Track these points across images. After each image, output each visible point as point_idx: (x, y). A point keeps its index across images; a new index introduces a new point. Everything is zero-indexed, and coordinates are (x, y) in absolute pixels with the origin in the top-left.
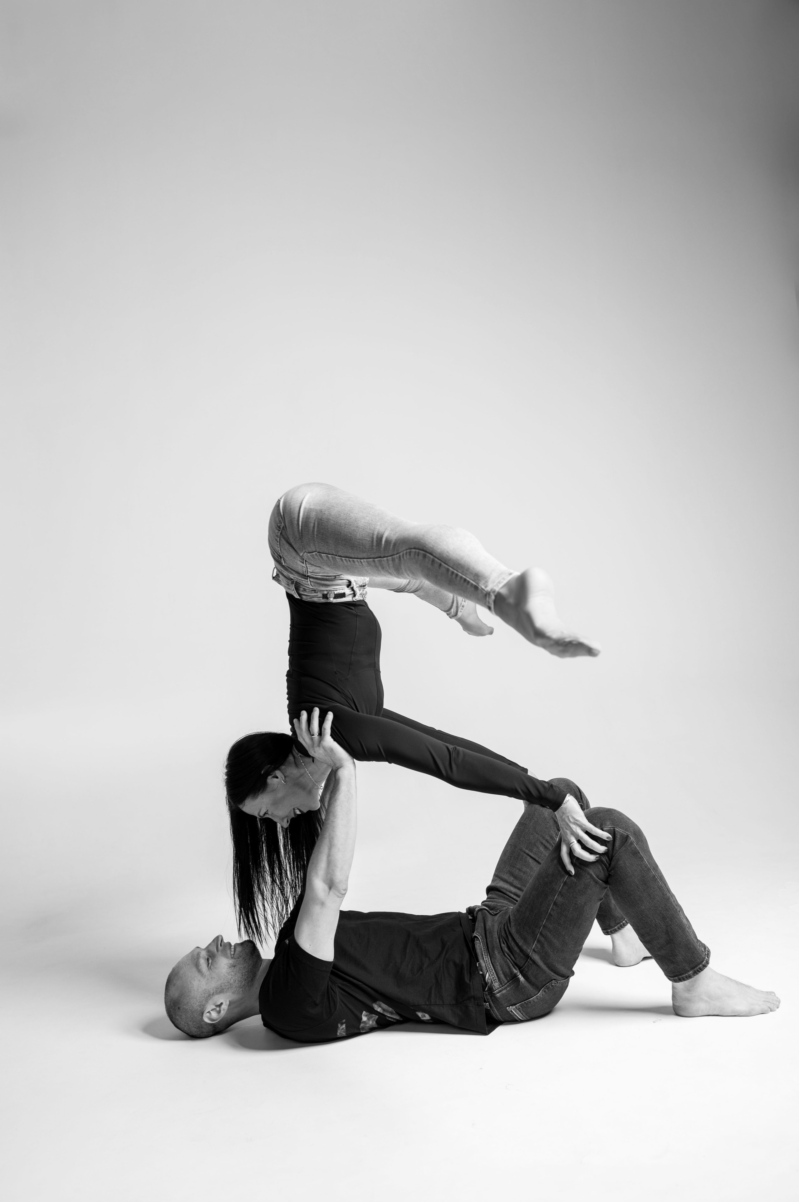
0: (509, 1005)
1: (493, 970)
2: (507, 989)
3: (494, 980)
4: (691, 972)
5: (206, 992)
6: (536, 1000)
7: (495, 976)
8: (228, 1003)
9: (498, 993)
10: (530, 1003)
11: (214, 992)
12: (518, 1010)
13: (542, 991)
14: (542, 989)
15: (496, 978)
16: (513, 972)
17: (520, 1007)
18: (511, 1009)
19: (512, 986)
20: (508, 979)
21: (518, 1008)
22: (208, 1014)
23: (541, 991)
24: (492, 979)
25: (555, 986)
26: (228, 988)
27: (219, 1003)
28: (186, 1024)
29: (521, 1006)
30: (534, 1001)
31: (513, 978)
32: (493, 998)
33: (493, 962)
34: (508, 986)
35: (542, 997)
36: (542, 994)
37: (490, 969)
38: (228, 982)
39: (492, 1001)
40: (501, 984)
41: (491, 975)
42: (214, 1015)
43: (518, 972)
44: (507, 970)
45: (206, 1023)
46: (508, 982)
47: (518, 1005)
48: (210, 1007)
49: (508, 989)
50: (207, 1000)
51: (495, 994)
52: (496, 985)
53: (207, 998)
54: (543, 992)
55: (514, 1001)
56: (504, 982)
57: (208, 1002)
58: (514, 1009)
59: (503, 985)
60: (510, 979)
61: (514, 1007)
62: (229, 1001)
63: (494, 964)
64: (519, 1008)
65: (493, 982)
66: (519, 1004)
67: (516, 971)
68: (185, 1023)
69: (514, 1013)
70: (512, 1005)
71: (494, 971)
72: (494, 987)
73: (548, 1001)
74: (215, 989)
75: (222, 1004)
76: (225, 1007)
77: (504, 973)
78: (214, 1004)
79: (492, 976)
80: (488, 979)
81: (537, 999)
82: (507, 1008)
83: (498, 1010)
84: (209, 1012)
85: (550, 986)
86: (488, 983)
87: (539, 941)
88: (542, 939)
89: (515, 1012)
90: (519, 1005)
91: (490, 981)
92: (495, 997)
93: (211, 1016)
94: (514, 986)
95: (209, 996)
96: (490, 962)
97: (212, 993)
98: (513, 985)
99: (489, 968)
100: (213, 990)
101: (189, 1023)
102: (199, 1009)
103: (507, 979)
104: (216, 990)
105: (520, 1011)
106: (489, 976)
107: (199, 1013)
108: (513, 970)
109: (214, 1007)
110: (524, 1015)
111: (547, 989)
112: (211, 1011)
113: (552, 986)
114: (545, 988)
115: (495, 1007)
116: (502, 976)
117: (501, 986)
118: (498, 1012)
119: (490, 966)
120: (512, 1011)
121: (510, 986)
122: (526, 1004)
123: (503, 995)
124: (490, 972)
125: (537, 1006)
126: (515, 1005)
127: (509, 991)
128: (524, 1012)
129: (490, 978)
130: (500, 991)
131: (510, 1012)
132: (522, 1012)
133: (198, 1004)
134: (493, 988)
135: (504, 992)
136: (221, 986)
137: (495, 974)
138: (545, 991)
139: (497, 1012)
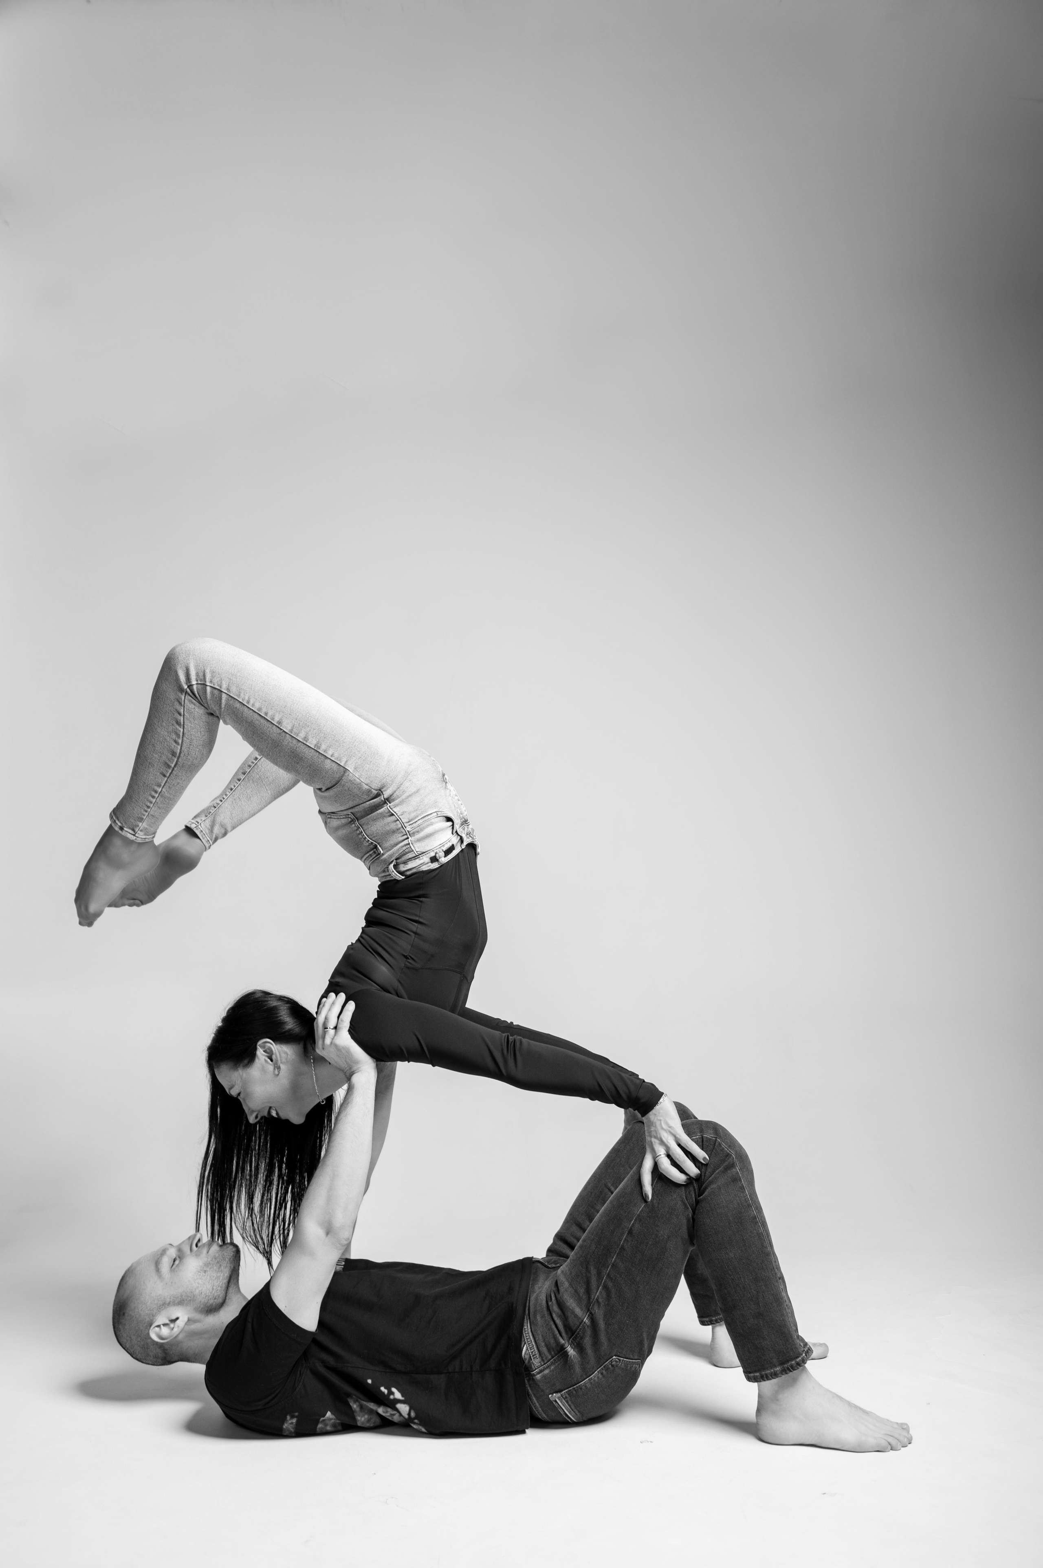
0: (552, 1391)
1: (533, 1341)
2: (550, 1368)
3: (533, 1356)
5: (160, 1298)
6: (589, 1385)
7: (534, 1350)
8: (186, 1319)
9: (539, 1373)
10: (581, 1389)
11: (170, 1301)
12: (564, 1399)
13: (598, 1372)
14: (598, 1370)
15: (536, 1353)
16: (560, 1342)
18: (554, 1397)
19: (557, 1364)
20: (553, 1353)
21: (564, 1396)
22: (157, 1329)
23: (596, 1372)
24: (531, 1353)
25: (617, 1366)
26: (190, 1300)
27: (174, 1317)
28: (128, 1338)
29: (569, 1393)
30: (586, 1386)
31: (559, 1352)
32: (531, 1382)
33: (533, 1330)
34: (552, 1364)
35: (597, 1380)
36: (598, 1377)
37: (529, 1340)
38: (192, 1292)
40: (543, 1360)
41: (530, 1348)
42: (165, 1331)
43: (565, 1343)
44: (552, 1341)
45: (154, 1341)
46: (553, 1357)
47: (564, 1391)
48: (161, 1319)
49: (552, 1367)
50: (160, 1309)
51: (534, 1375)
52: (536, 1362)
53: (160, 1306)
54: (600, 1374)
55: (558, 1387)
56: (546, 1358)
57: (160, 1312)
58: (559, 1398)
59: (546, 1362)
60: (555, 1353)
61: (559, 1395)
62: (188, 1318)
63: (534, 1333)
64: (566, 1397)
65: (532, 1358)
66: (566, 1390)
67: (563, 1342)
68: (127, 1336)
69: (559, 1404)
70: (556, 1392)
71: (533, 1343)
72: (533, 1365)
73: (605, 1390)
74: (172, 1298)
75: (177, 1318)
76: (180, 1323)
77: (546, 1345)
78: (168, 1318)
79: (531, 1350)
80: (525, 1354)
81: (591, 1383)
82: (550, 1396)
83: (537, 1399)
84: (159, 1326)
85: (610, 1366)
86: (526, 1359)
87: (606, 1287)
88: (610, 1284)
89: (561, 1402)
90: (567, 1392)
91: (527, 1357)
92: (533, 1380)
93: (159, 1333)
94: (561, 1363)
95: (165, 1305)
96: (529, 1330)
97: (168, 1302)
98: (559, 1363)
99: (527, 1339)
100: (170, 1298)
101: (133, 1337)
102: (147, 1319)
103: (550, 1353)
104: (173, 1300)
105: (567, 1402)
106: (527, 1349)
107: (146, 1324)
108: (559, 1340)
109: (167, 1322)
110: (573, 1407)
111: (606, 1371)
112: (162, 1326)
113: (613, 1366)
114: (602, 1369)
116: (544, 1349)
117: (543, 1364)
118: (538, 1402)
119: (529, 1336)
120: (556, 1401)
121: (554, 1364)
122: (575, 1391)
123: (544, 1376)
124: (529, 1344)
125: (591, 1395)
126: (560, 1391)
127: (553, 1371)
128: (572, 1403)
129: (527, 1352)
130: (541, 1371)
131: (554, 1403)
132: (570, 1403)
133: (147, 1312)
134: (531, 1368)
135: (547, 1372)
136: (182, 1296)
137: (535, 1347)
138: (602, 1374)
139: (536, 1402)
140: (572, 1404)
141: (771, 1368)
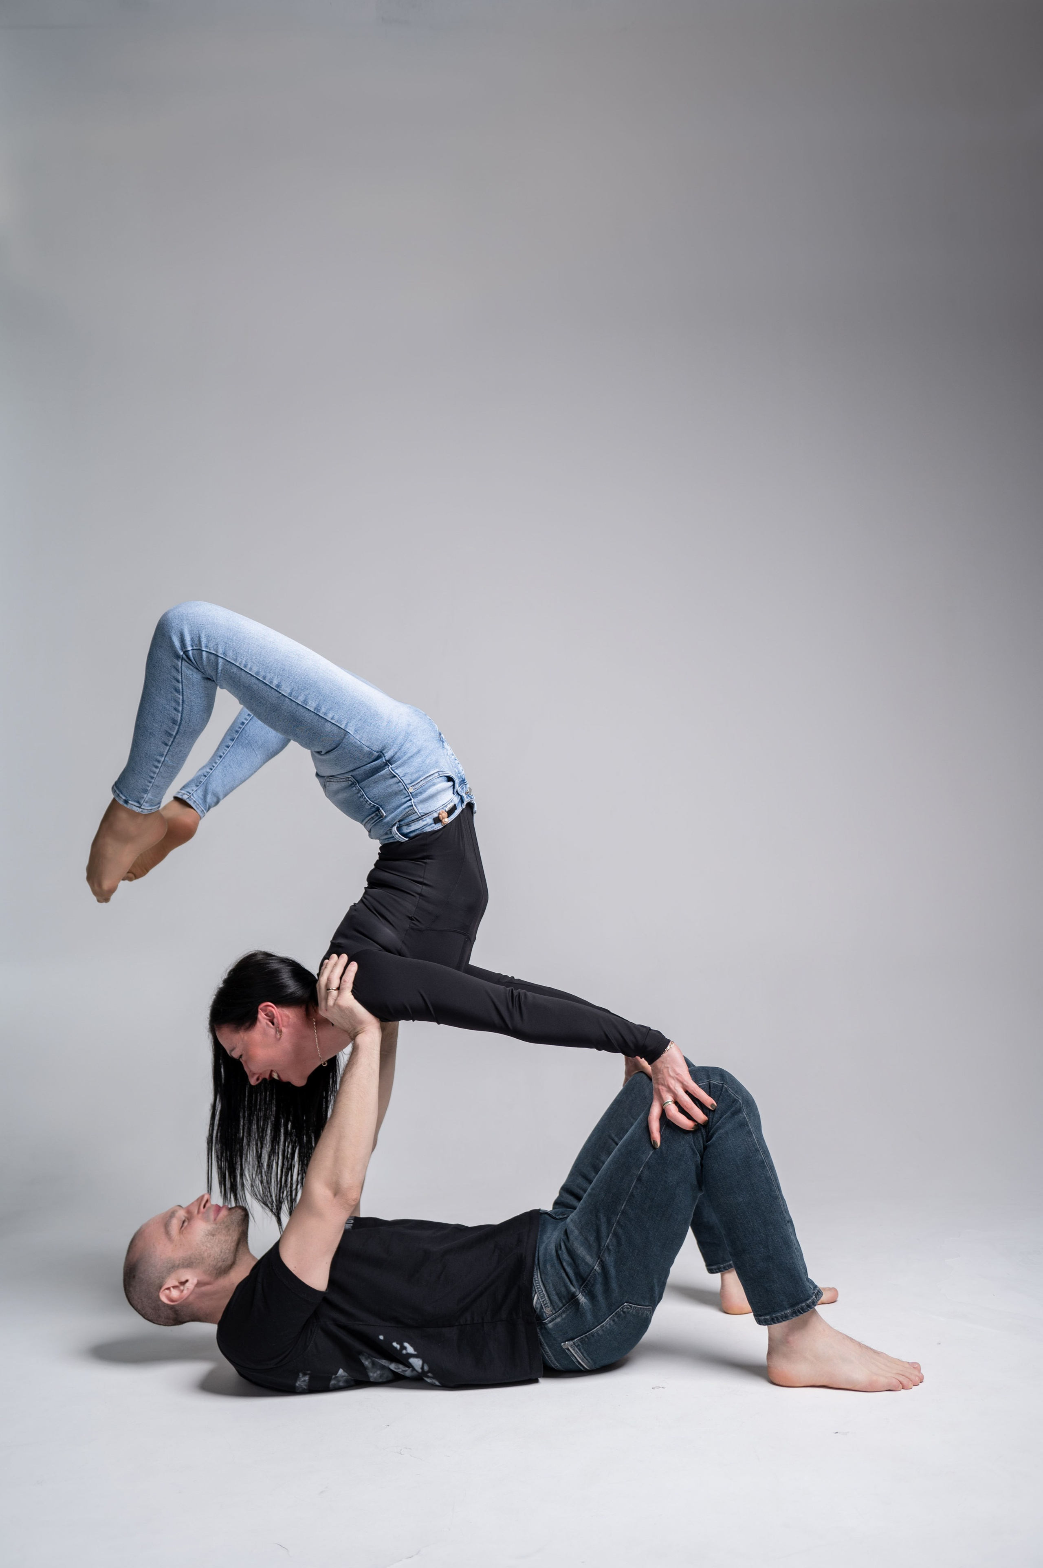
0: (564, 1340)
1: (543, 1290)
2: (562, 1317)
3: (544, 1305)
4: (788, 1311)
5: (170, 1261)
6: (601, 1332)
7: (546, 1299)
8: (195, 1281)
9: (550, 1322)
10: (593, 1336)
11: (179, 1264)
12: (577, 1347)
13: (610, 1319)
14: (610, 1317)
15: (547, 1302)
16: (571, 1290)
17: (580, 1343)
18: (567, 1345)
19: (568, 1312)
20: (564, 1301)
21: (576, 1344)
22: (167, 1291)
23: (608, 1319)
24: (542, 1302)
25: (628, 1313)
26: (199, 1263)
27: (183, 1280)
28: (139, 1300)
29: (581, 1341)
30: (598, 1334)
31: (570, 1300)
32: (543, 1331)
33: (543, 1279)
34: (564, 1312)
35: (609, 1327)
36: (610, 1324)
37: (539, 1289)
38: (200, 1255)
39: (542, 1335)
40: (554, 1309)
41: (541, 1297)
42: (175, 1293)
43: (576, 1291)
44: (563, 1289)
45: (164, 1303)
46: (564, 1306)
47: (576, 1339)
48: (171, 1282)
49: (564, 1316)
50: (169, 1271)
51: (546, 1324)
52: (548, 1311)
53: (170, 1269)
54: (611, 1322)
55: (571, 1335)
56: (558, 1306)
57: (170, 1274)
58: (571, 1346)
59: (557, 1310)
60: (566, 1301)
61: (571, 1343)
62: (198, 1281)
63: (545, 1282)
64: (579, 1345)
65: (543, 1307)
66: (578, 1338)
67: (574, 1290)
68: (138, 1298)
69: (571, 1352)
70: (568, 1340)
71: (544, 1292)
72: (544, 1314)
73: (618, 1337)
74: (181, 1260)
75: (187, 1281)
76: (190, 1286)
77: (557, 1294)
78: (178, 1280)
79: (542, 1299)
80: (536, 1303)
81: (603, 1330)
82: (562, 1344)
83: (550, 1348)
84: (168, 1289)
85: (622, 1312)
86: (537, 1308)
87: (616, 1234)
88: (620, 1232)
89: (573, 1350)
90: (579, 1340)
91: (538, 1306)
92: (545, 1328)
93: (170, 1295)
94: (572, 1311)
95: (173, 1267)
96: (540, 1279)
97: (177, 1265)
98: (570, 1311)
100: (179, 1261)
101: (143, 1299)
102: (158, 1282)
103: (562, 1302)
104: (182, 1262)
105: (579, 1350)
106: (538, 1299)
107: (156, 1287)
108: (570, 1288)
109: (177, 1284)
110: (585, 1355)
111: (617, 1318)
112: (172, 1289)
113: (624, 1312)
114: (614, 1316)
115: (546, 1343)
116: (555, 1298)
117: (554, 1312)
118: (550, 1351)
119: (540, 1285)
120: (568, 1349)
121: (566, 1312)
122: (588, 1338)
123: (556, 1325)
124: (539, 1293)
125: (603, 1343)
126: (572, 1339)
127: (564, 1319)
128: (585, 1350)
129: (539, 1301)
130: (553, 1320)
131: (567, 1351)
132: (582, 1350)
133: (156, 1274)
134: (543, 1316)
135: (558, 1320)
136: (190, 1258)
137: (545, 1296)
138: (614, 1321)
139: (548, 1350)
140: (584, 1352)
141: (782, 1311)
